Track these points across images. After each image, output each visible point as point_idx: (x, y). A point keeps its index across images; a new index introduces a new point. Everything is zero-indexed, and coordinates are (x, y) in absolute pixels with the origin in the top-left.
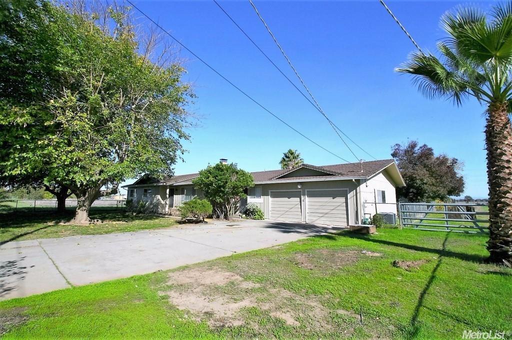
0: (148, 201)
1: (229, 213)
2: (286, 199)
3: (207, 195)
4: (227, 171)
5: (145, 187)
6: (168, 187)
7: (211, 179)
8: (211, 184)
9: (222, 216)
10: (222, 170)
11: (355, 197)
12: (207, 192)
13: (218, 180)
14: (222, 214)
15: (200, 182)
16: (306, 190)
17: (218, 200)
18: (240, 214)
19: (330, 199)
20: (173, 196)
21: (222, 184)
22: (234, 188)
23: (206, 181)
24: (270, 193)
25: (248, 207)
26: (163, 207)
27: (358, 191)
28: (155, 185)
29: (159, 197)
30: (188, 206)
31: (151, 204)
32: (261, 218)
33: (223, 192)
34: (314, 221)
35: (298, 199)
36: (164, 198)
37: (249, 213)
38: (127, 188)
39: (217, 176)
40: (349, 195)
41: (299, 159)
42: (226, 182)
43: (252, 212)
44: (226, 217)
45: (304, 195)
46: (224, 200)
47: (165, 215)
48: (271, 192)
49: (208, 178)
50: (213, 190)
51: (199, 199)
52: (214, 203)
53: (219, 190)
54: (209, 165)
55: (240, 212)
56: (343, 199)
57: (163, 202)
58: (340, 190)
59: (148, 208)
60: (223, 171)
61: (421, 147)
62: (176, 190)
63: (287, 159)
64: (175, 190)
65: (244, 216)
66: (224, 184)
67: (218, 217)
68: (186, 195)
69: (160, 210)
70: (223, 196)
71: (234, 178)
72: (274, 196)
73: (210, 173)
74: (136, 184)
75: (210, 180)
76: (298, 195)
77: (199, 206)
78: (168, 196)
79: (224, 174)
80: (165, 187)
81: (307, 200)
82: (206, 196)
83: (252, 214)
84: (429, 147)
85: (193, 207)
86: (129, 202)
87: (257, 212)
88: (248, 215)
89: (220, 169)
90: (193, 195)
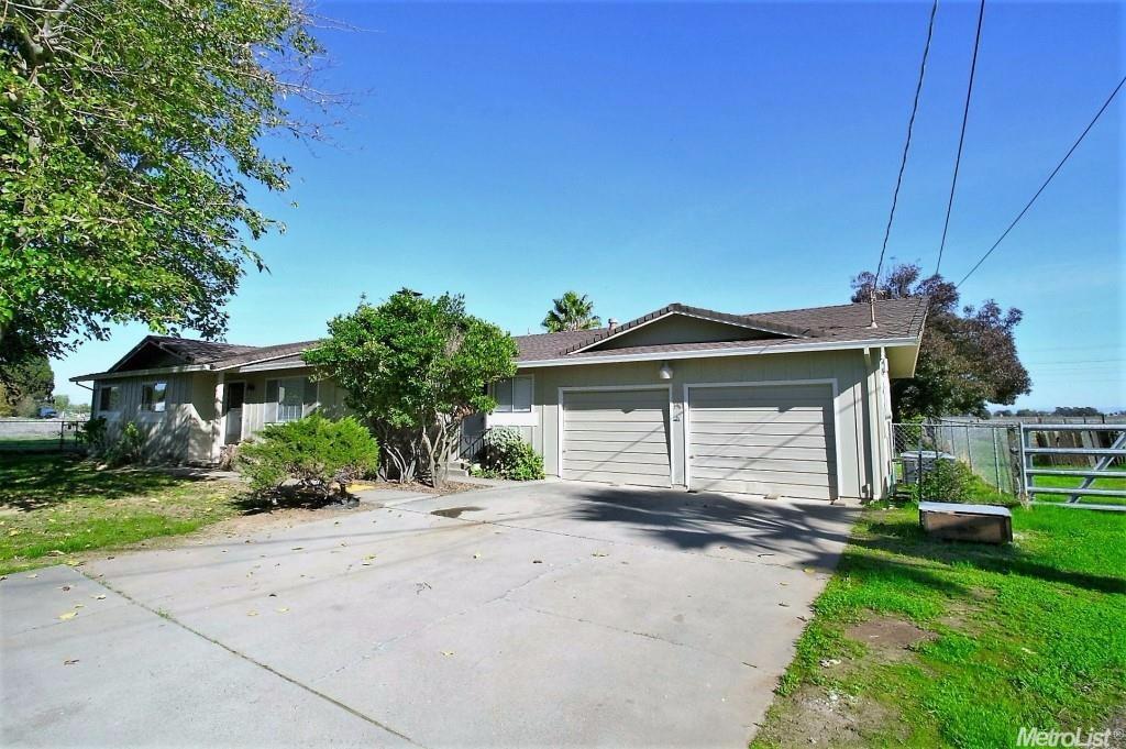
0: (154, 424)
1: (433, 462)
2: (618, 415)
3: (357, 401)
4: (431, 320)
5: (145, 378)
6: (221, 378)
7: (373, 345)
8: (372, 365)
9: (408, 473)
10: (413, 317)
11: (859, 406)
12: (357, 393)
13: (399, 350)
14: (409, 464)
15: (332, 358)
16: (686, 387)
17: (398, 418)
18: (461, 461)
19: (769, 414)
20: (240, 407)
21: (414, 362)
22: (456, 376)
23: (355, 353)
24: (561, 397)
25: (491, 438)
26: (207, 440)
27: (871, 387)
28: (175, 370)
29: (191, 409)
30: (280, 444)
31: (166, 431)
32: (535, 473)
33: (415, 391)
34: (713, 484)
35: (658, 415)
36: (208, 413)
37: (496, 459)
38: (90, 384)
39: (393, 336)
40: (836, 401)
41: (589, 317)
42: (428, 358)
43: (503, 457)
44: (421, 476)
45: (679, 400)
46: (415, 418)
47: (209, 468)
48: (565, 393)
49: (361, 343)
50: (378, 384)
51: (326, 416)
52: (380, 429)
53: (399, 386)
54: (365, 303)
55: (463, 455)
56: (816, 415)
57: (203, 425)
58: (808, 386)
59: (155, 444)
60: (415, 319)
61: (925, 283)
62: (251, 387)
63: (562, 316)
64: (243, 389)
65: (477, 467)
66: (422, 363)
67: (394, 474)
68: (286, 403)
69: (194, 453)
70: (414, 405)
71: (453, 346)
72: (575, 403)
73: (368, 327)
74: (119, 371)
75: (369, 351)
76: (660, 401)
77: (326, 444)
78: (219, 406)
79: (418, 330)
80: (210, 379)
81: (688, 418)
82: (353, 407)
83: (504, 461)
84: (945, 281)
85: (300, 448)
86: (94, 426)
87: (522, 455)
88: (491, 463)
89: (406, 310)
90: (310, 402)
